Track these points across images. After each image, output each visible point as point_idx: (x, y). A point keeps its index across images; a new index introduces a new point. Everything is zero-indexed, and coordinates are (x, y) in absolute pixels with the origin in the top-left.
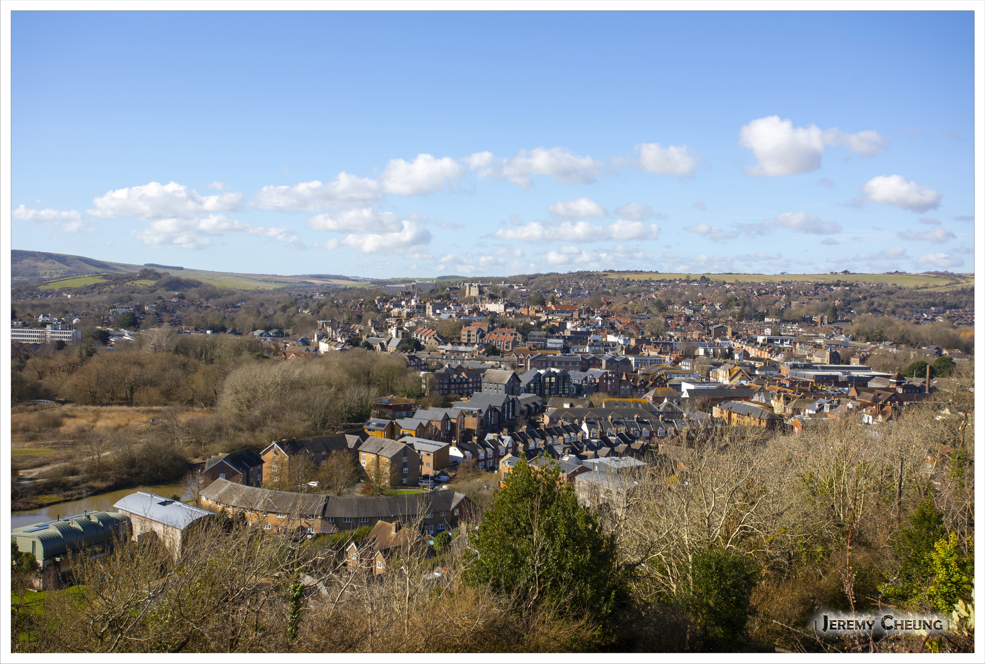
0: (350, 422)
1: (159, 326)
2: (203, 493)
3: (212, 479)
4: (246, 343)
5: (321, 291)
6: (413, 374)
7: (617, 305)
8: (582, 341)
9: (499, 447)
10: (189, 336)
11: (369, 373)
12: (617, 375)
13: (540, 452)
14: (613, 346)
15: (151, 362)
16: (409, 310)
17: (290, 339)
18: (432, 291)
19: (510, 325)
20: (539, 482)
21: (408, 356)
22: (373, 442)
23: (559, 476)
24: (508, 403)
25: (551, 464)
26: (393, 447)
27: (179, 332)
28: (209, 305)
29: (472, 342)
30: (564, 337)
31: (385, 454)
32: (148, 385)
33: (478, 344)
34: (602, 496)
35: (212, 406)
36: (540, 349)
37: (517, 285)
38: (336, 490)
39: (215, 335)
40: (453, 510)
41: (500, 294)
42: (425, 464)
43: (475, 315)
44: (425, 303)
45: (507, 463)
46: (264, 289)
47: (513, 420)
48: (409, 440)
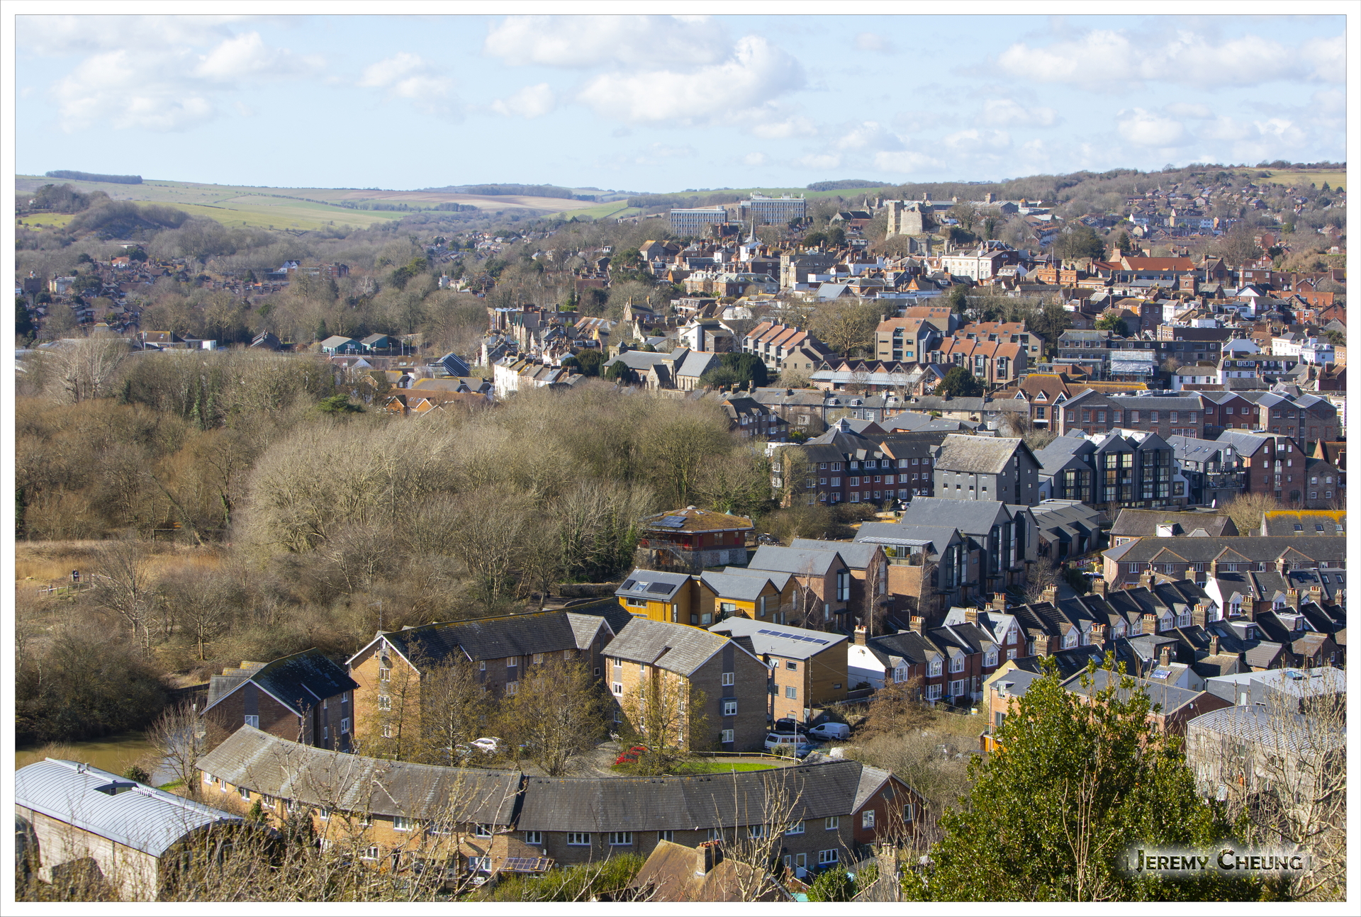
0: (579, 580)
1: (85, 332)
2: (206, 764)
3: (225, 728)
4: (302, 373)
5: (495, 229)
6: (747, 449)
7: (1298, 255)
8: (1205, 355)
9: (983, 643)
10: (158, 357)
11: (628, 446)
12: (1300, 448)
13: (1093, 658)
14: (1289, 368)
15: (67, 426)
16: (733, 276)
17: (416, 360)
18: (795, 224)
19: (1008, 312)
20: (1091, 736)
21: (731, 401)
22: (642, 632)
23: (1147, 720)
24: (1007, 525)
25: (1125, 686)
26: (695, 645)
27: (134, 347)
28: (207, 273)
29: (905, 359)
30: (1155, 346)
31: (674, 665)
32: (61, 486)
33: (923, 367)
34: (1259, 771)
35: (221, 540)
36: (1090, 378)
37: (1027, 205)
38: (547, 759)
39: (223, 352)
40: (860, 812)
41: (980, 229)
42: (782, 691)
43: (913, 287)
44: (777, 255)
45: (1003, 688)
46: (347, 227)
47: (1018, 571)
48: (737, 626)
